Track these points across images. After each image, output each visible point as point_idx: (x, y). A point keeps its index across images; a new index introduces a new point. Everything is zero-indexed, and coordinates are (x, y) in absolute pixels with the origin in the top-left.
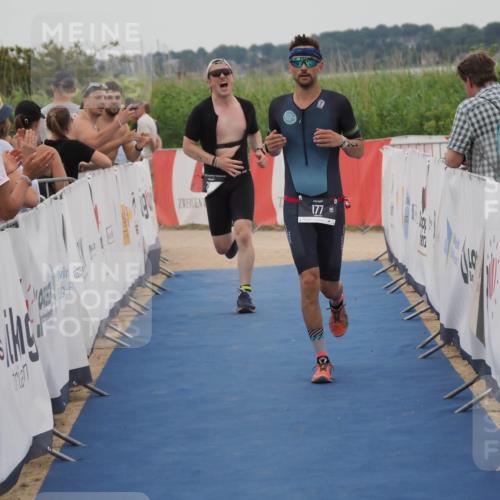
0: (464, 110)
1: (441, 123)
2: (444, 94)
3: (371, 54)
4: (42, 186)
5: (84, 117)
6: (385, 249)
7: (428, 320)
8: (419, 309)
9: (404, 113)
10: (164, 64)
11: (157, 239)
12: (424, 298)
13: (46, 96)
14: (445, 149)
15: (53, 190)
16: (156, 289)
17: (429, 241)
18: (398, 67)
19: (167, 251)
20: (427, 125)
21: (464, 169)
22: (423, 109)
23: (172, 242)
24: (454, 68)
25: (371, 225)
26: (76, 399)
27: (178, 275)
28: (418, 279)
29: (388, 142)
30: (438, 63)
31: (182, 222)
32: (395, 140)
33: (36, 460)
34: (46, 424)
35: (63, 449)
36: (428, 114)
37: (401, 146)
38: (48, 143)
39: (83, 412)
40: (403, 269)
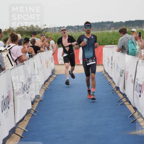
0: (121, 40)
1: (115, 42)
2: (116, 36)
3: (101, 27)
4: (29, 56)
5: (40, 41)
6: (103, 69)
7: (113, 85)
8: (111, 82)
9: (108, 40)
10: (56, 30)
11: (54, 67)
12: (112, 80)
13: (30, 36)
14: (116, 48)
15: (32, 57)
16: (54, 78)
17: (113, 67)
18: (106, 30)
19: (56, 70)
20: (112, 43)
21: (121, 52)
22: (112, 39)
23: (58, 68)
24: (118, 31)
25: (101, 64)
26: (37, 102)
27: (58, 75)
28: (111, 76)
29: (104, 46)
30: (115, 30)
31: (59, 64)
32: (106, 46)
33: (28, 115)
34: (30, 107)
35: (34, 112)
36: (113, 40)
37: (107, 47)
38: (31, 46)
39: (38, 104)
40: (107, 74)
